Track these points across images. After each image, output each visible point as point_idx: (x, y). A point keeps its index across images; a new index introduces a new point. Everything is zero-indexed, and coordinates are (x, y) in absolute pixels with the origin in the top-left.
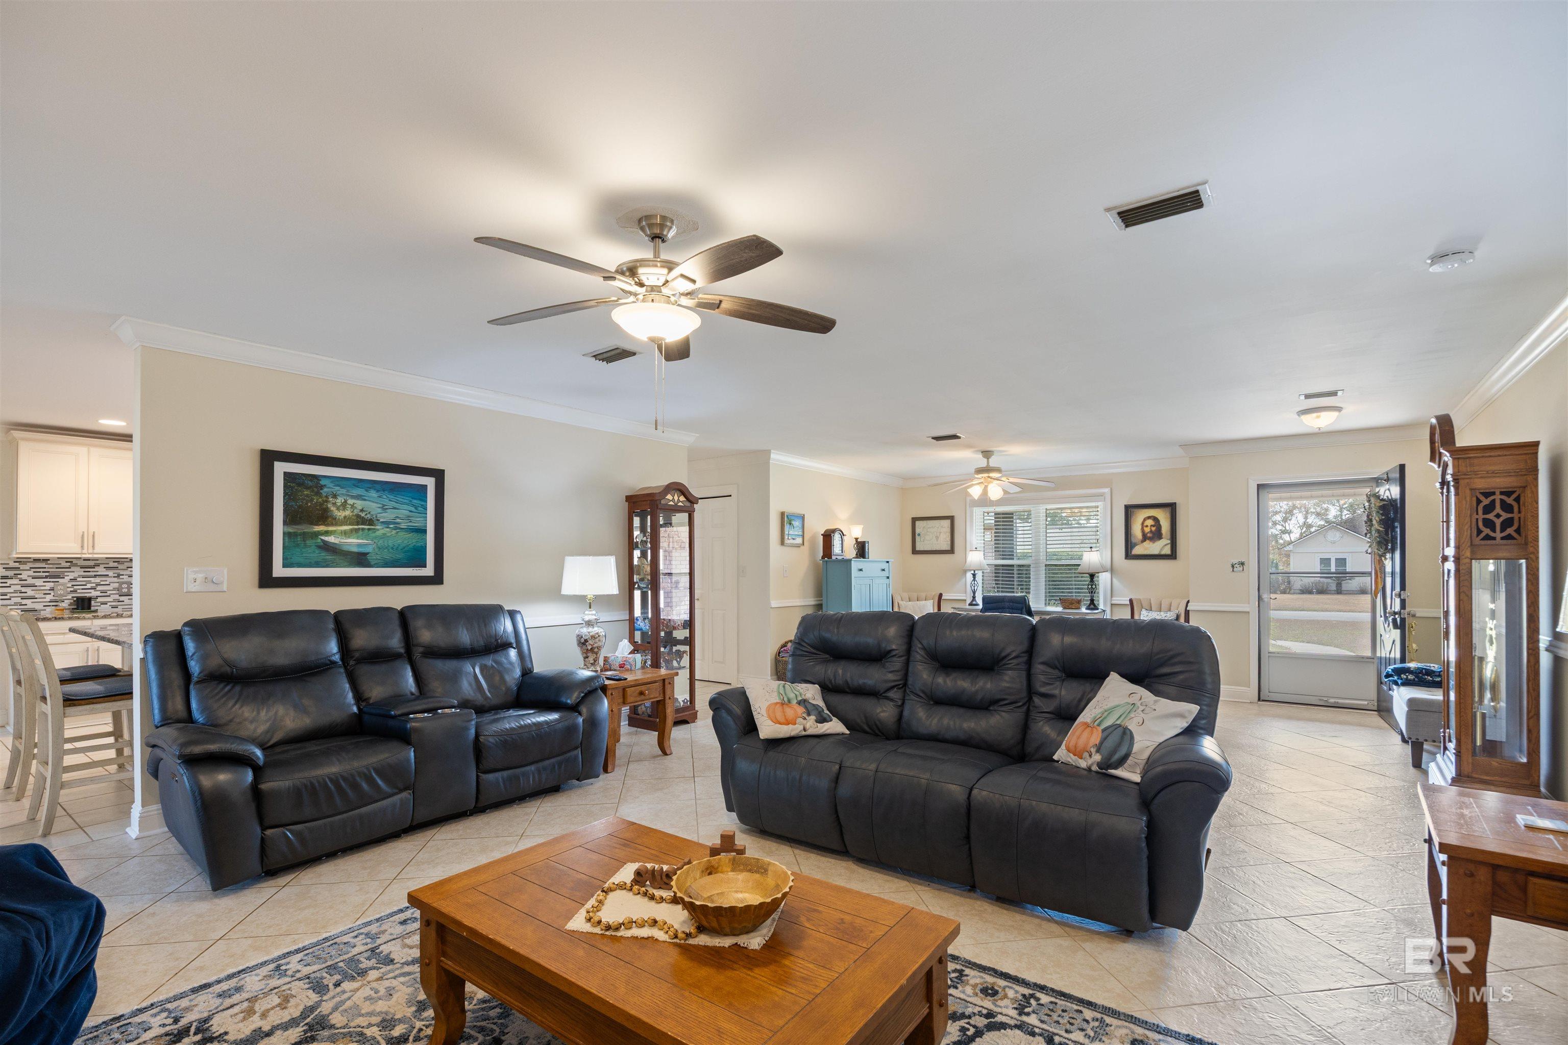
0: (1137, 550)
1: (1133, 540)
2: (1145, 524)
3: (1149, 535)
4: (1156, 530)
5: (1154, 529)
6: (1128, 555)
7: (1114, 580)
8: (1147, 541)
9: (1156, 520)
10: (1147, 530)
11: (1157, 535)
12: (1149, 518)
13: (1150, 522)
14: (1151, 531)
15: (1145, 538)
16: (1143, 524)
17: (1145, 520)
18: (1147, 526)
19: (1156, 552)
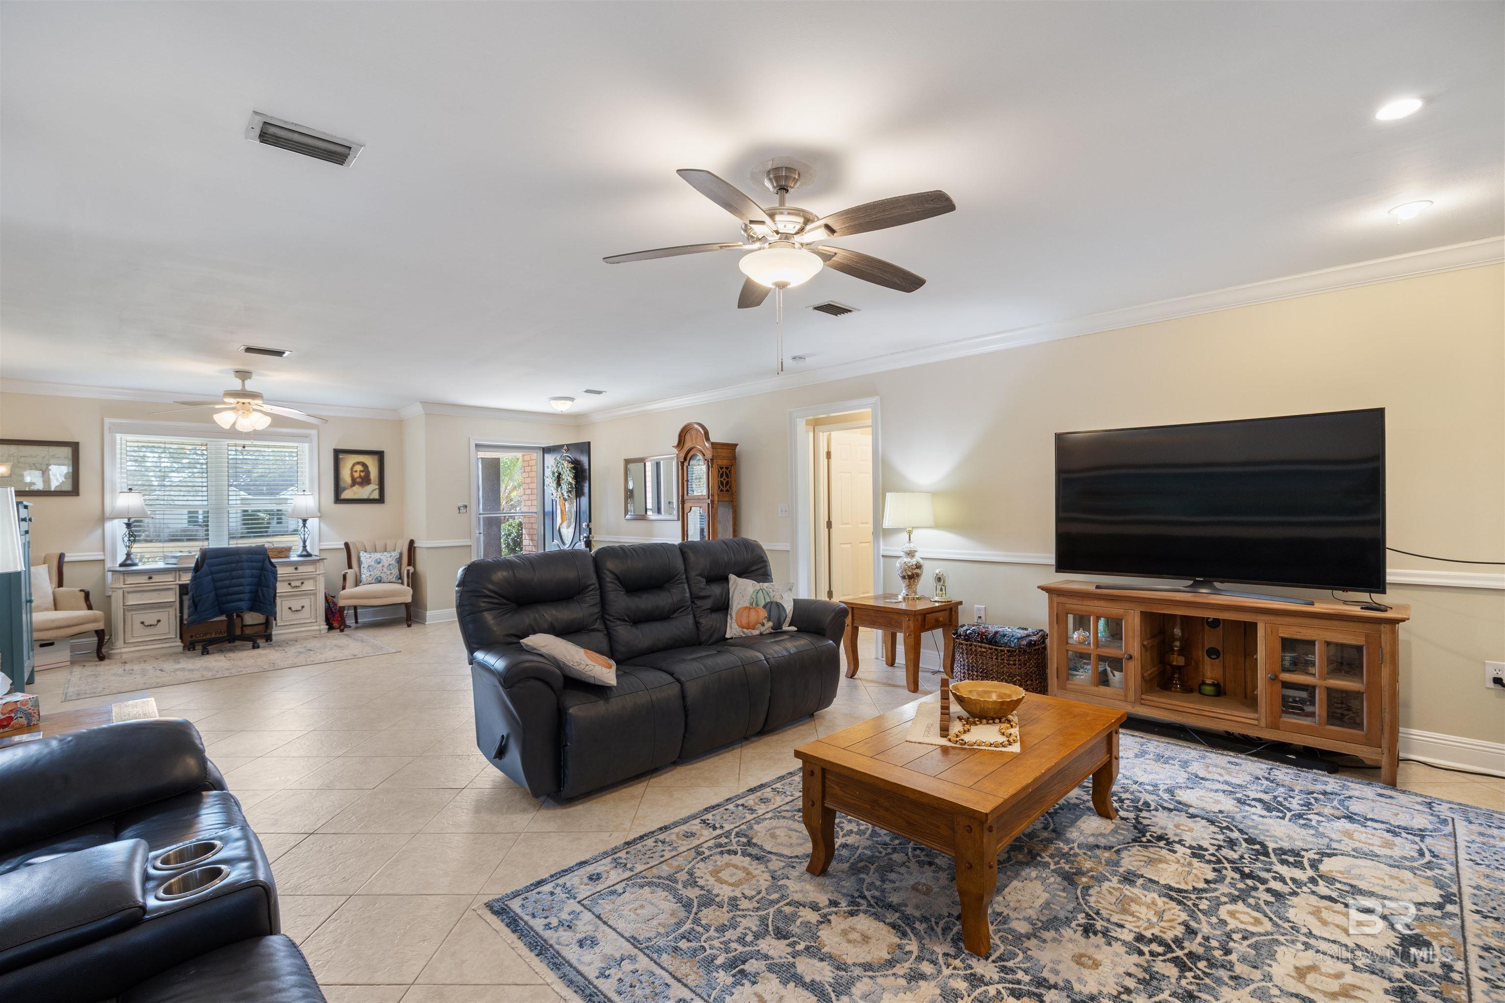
0: (346, 495)
1: (342, 484)
2: (354, 469)
3: (358, 480)
4: (364, 476)
5: (363, 474)
6: (338, 500)
7: (321, 524)
8: (357, 486)
9: (364, 465)
10: (356, 475)
11: (365, 480)
12: (358, 463)
13: (359, 468)
14: (360, 477)
15: (354, 483)
16: (352, 469)
17: (354, 465)
18: (356, 471)
19: (365, 497)
